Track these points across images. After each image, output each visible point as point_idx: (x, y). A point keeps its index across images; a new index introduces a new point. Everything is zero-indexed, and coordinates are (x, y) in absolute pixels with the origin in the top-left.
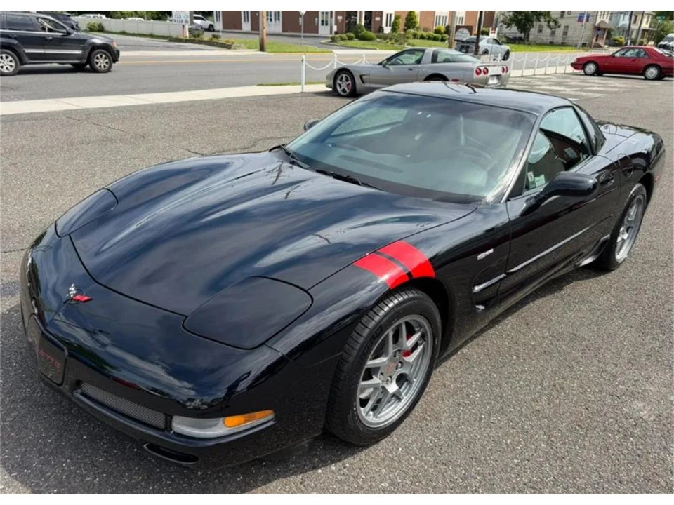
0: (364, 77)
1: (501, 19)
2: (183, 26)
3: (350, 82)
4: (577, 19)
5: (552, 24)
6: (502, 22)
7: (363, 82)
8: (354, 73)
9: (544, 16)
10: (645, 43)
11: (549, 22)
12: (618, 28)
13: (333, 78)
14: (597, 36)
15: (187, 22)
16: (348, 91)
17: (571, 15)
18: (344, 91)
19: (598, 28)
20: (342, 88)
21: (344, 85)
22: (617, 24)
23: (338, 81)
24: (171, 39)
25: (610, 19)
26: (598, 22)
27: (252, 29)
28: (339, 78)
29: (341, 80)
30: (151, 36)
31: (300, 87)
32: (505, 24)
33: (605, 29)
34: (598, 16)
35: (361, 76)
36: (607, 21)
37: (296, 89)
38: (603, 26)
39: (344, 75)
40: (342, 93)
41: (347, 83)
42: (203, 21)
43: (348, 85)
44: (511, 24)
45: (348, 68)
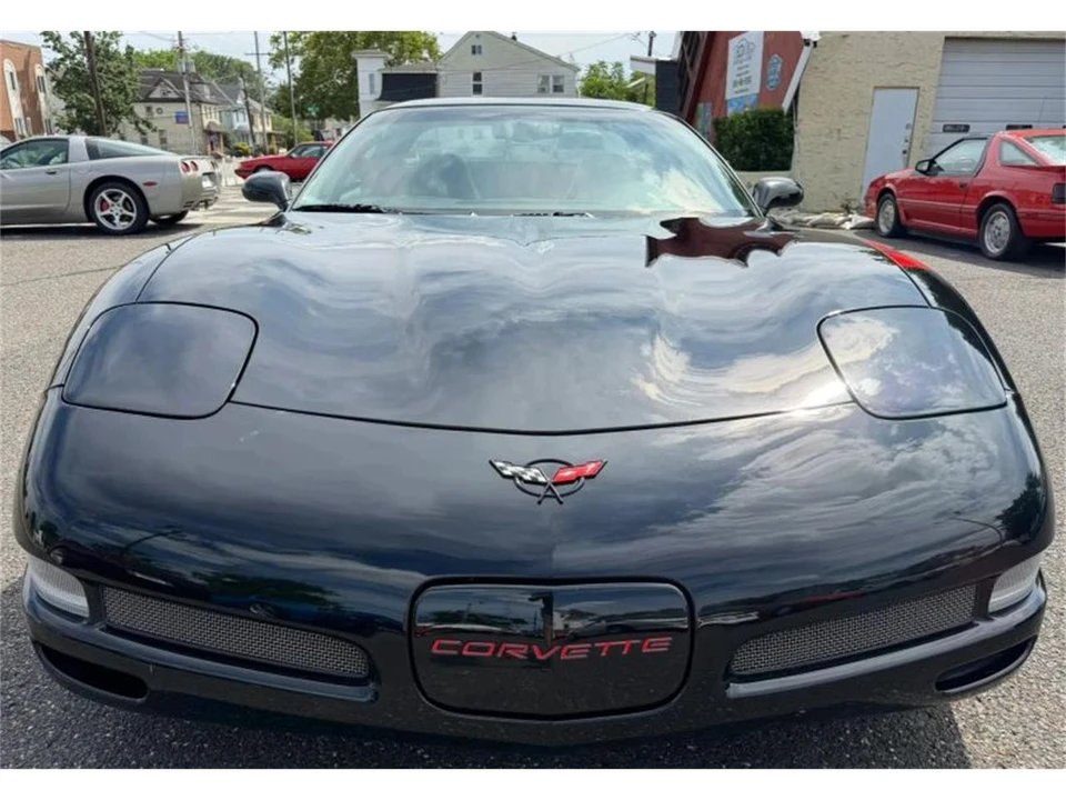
1: (54, 121)
4: (174, 120)
5: (142, 126)
6: (57, 125)
9: (126, 115)
10: (276, 150)
11: (136, 123)
12: (236, 132)
14: (212, 143)
17: (163, 115)
19: (208, 132)
22: (232, 126)
25: (221, 121)
26: (206, 122)
32: (64, 128)
33: (218, 133)
34: (204, 117)
36: (218, 122)
38: (213, 129)
44: (74, 128)
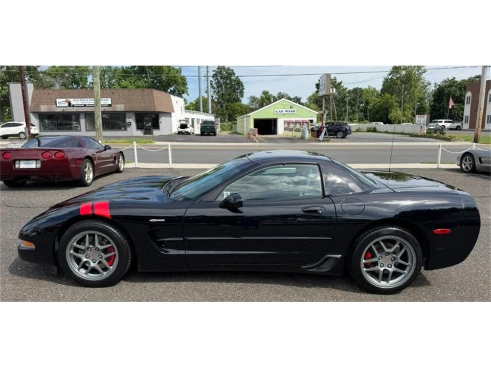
0: (482, 159)
2: (422, 127)
3: (471, 162)
7: (481, 162)
8: (475, 156)
13: (460, 159)
15: (424, 124)
16: (470, 168)
18: (467, 168)
20: (466, 166)
21: (468, 163)
23: (464, 161)
24: (412, 135)
27: (470, 127)
28: (465, 159)
29: (466, 161)
30: (402, 134)
31: (436, 165)
35: (480, 159)
37: (434, 166)
39: (468, 157)
40: (465, 170)
41: (470, 162)
42: (452, 124)
43: (470, 164)
45: (472, 152)
